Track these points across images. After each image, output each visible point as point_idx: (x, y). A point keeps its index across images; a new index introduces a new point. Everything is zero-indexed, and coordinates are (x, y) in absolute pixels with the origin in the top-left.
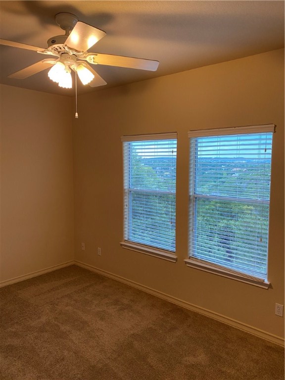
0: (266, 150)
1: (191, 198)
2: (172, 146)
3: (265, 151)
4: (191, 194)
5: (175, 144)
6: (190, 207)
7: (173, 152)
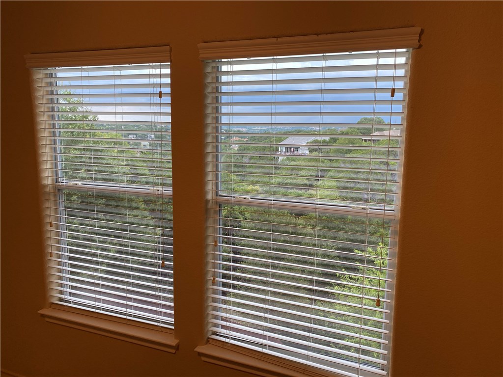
0: (393, 91)
1: (210, 205)
2: (158, 81)
3: (393, 95)
4: (209, 196)
5: (165, 75)
6: (207, 228)
7: (160, 95)
